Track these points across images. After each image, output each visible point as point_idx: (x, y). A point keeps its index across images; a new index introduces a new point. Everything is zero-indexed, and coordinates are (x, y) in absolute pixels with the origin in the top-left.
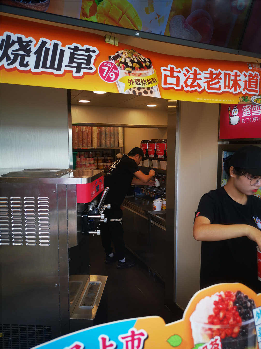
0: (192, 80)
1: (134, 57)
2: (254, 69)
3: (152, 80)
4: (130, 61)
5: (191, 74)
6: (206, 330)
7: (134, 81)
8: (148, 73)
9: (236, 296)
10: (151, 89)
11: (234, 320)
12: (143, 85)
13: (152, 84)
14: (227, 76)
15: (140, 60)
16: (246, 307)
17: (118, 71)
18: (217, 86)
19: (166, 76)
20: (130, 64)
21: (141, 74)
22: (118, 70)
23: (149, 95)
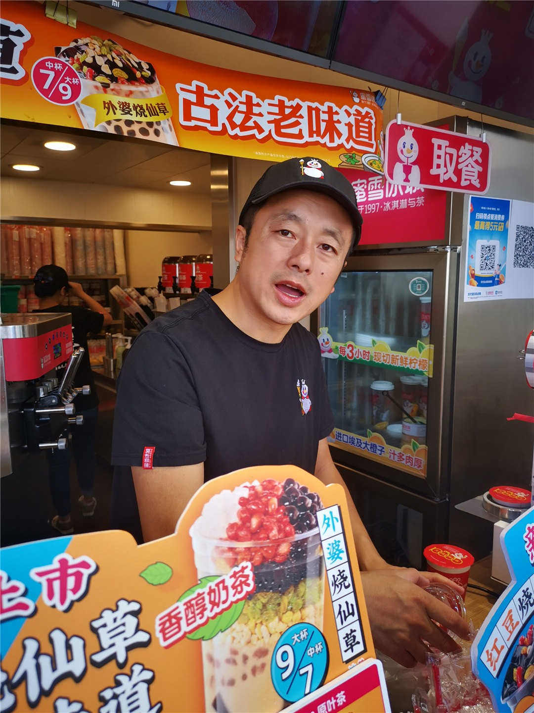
0: (243, 115)
1: (114, 55)
2: (363, 102)
3: (156, 106)
4: (105, 63)
5: (241, 103)
6: (223, 552)
7: (117, 106)
8: (147, 91)
9: (284, 488)
10: (155, 126)
11: (280, 531)
12: (137, 116)
13: (158, 115)
14: (314, 112)
15: (128, 62)
16: (304, 508)
17: (79, 81)
18: (295, 131)
19: (187, 104)
20: (106, 69)
21: (131, 92)
22: (78, 78)
23: (152, 137)
